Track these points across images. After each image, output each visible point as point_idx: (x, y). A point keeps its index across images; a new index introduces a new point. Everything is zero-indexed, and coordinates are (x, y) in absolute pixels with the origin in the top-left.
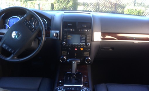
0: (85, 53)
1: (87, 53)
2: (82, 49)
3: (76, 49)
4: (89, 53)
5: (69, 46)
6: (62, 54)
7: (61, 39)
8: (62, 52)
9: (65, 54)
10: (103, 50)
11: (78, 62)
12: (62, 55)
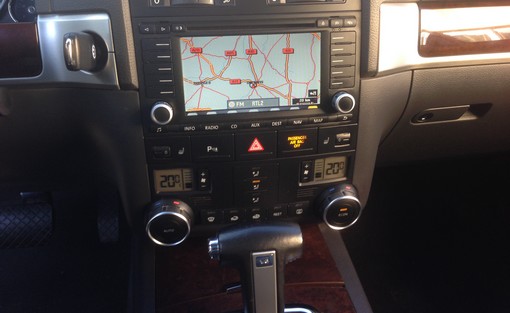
0: (320, 165)
1: (332, 165)
2: (296, 141)
3: (256, 146)
4: (342, 159)
5: (200, 130)
6: (158, 190)
7: (134, 80)
8: (159, 175)
9: (178, 188)
10: (423, 122)
11: (293, 249)
12: (155, 197)
